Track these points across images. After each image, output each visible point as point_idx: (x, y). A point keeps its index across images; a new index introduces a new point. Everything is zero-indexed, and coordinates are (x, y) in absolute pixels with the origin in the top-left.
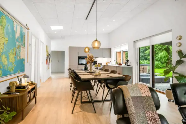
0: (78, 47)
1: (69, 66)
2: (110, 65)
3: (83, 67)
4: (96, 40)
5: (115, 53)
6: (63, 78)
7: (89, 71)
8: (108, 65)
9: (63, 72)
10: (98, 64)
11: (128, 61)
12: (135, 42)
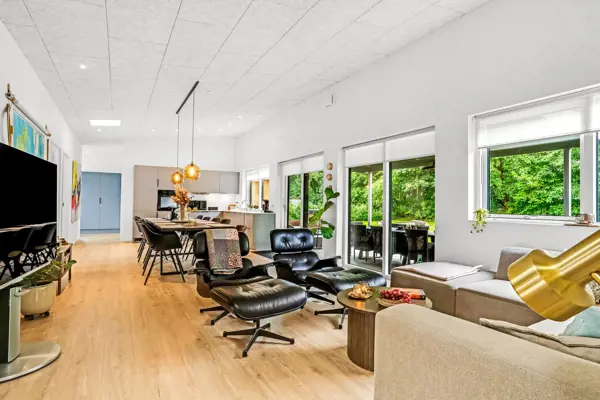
0: (158, 168)
1: (134, 211)
2: (236, 210)
3: (168, 214)
4: (192, 165)
5: (248, 183)
6: (118, 242)
7: (180, 220)
8: (232, 210)
9: (118, 230)
10: (210, 208)
11: (267, 202)
12: (281, 164)
